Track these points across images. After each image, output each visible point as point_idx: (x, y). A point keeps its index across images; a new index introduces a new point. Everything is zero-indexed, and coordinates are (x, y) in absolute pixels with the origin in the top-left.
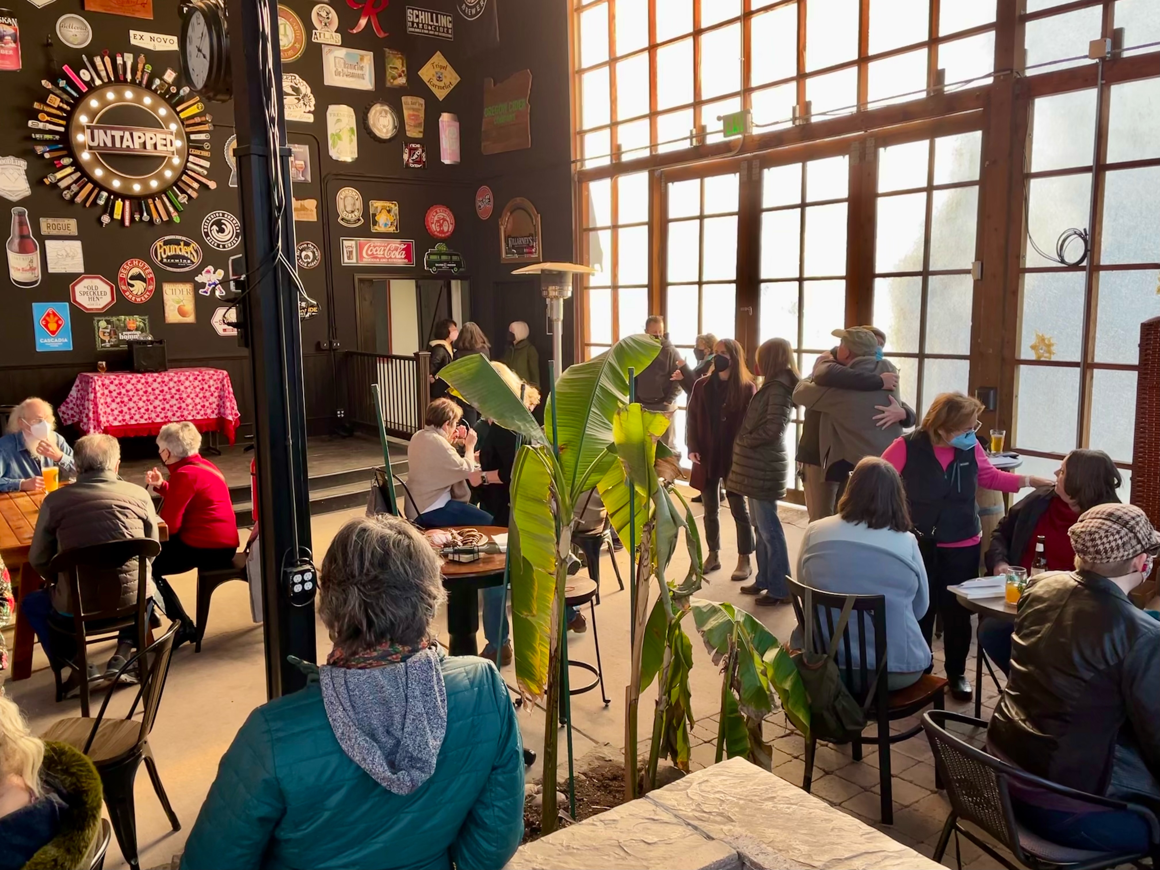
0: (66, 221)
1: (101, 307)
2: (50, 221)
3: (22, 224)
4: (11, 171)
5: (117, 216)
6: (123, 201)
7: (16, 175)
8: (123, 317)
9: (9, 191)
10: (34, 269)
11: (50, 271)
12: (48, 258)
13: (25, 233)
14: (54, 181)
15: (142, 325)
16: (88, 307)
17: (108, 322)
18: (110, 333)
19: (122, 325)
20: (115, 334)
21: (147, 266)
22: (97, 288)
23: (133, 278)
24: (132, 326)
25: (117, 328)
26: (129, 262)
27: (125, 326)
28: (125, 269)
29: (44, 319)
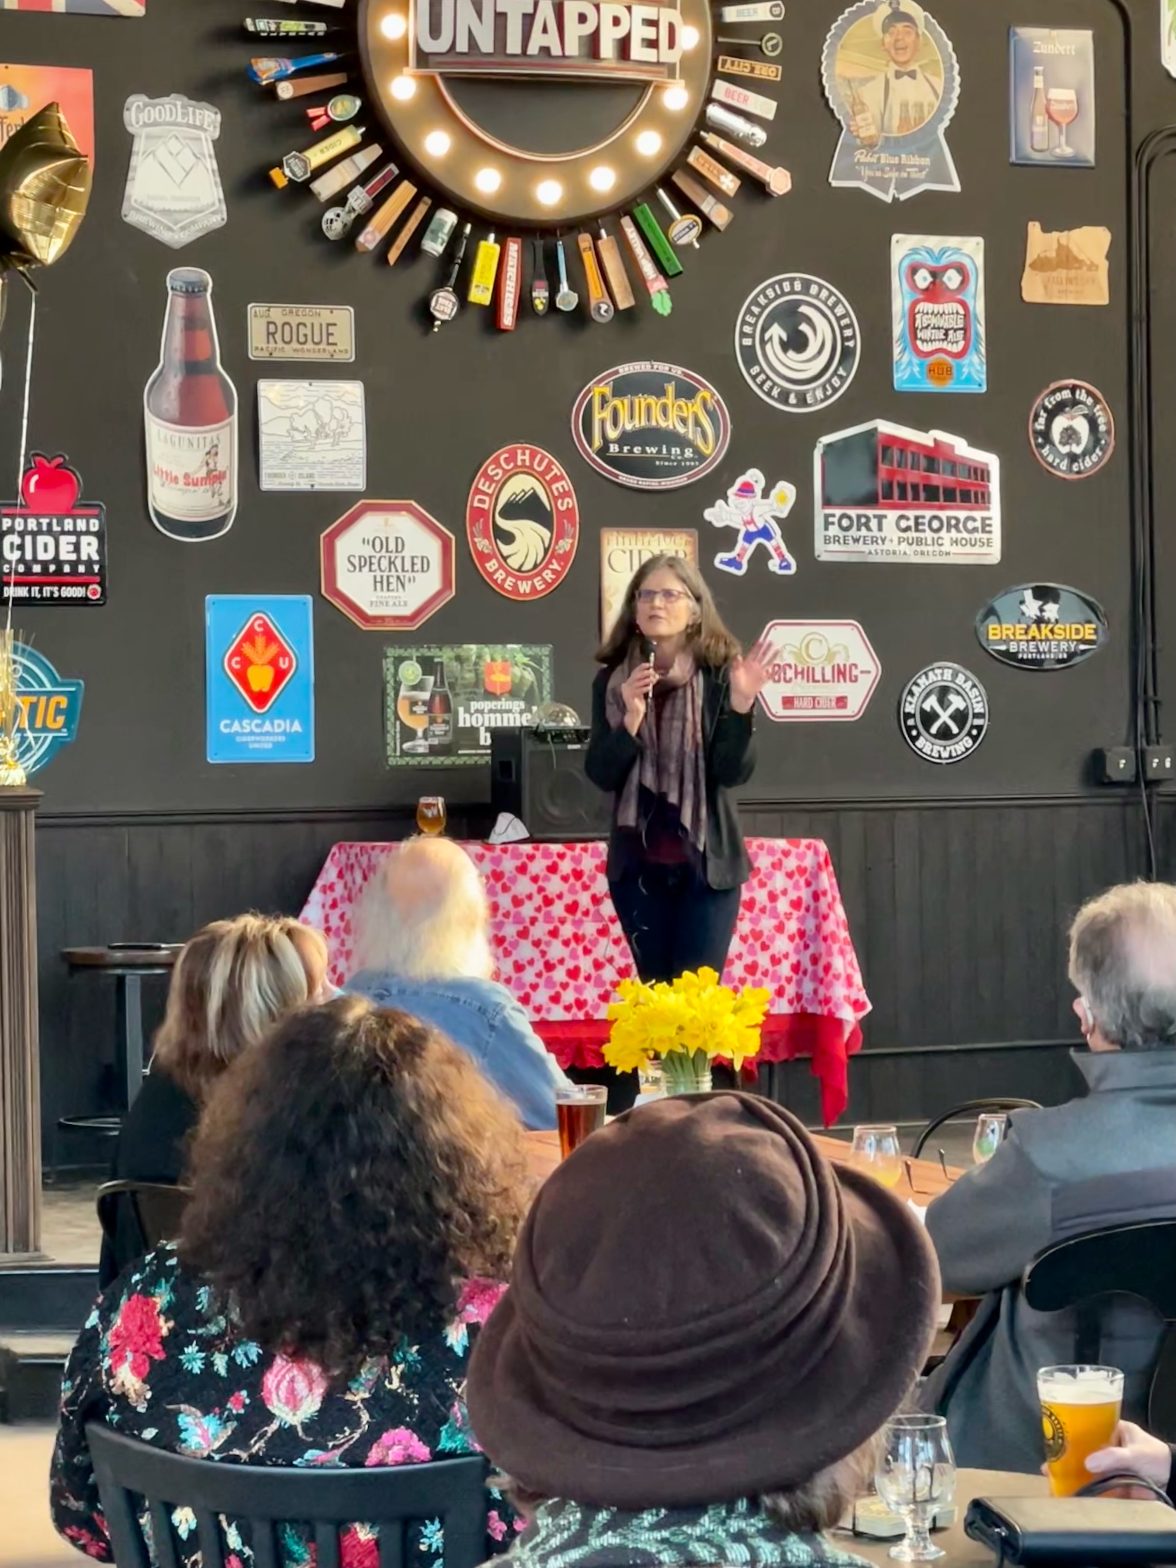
0: (324, 314)
1: (407, 611)
2: (278, 313)
3: (192, 323)
4: (174, 145)
5: (480, 294)
6: (501, 242)
7: (187, 158)
8: (474, 647)
9: (166, 212)
10: (220, 477)
11: (267, 484)
12: (264, 439)
13: (201, 355)
14: (301, 176)
15: (529, 676)
16: (370, 611)
17: (428, 665)
18: (429, 704)
19: (470, 676)
20: (447, 707)
21: (557, 469)
22: (400, 543)
23: (513, 510)
24: (499, 679)
25: (452, 686)
26: (503, 455)
27: (477, 683)
28: (490, 479)
29: (238, 652)
